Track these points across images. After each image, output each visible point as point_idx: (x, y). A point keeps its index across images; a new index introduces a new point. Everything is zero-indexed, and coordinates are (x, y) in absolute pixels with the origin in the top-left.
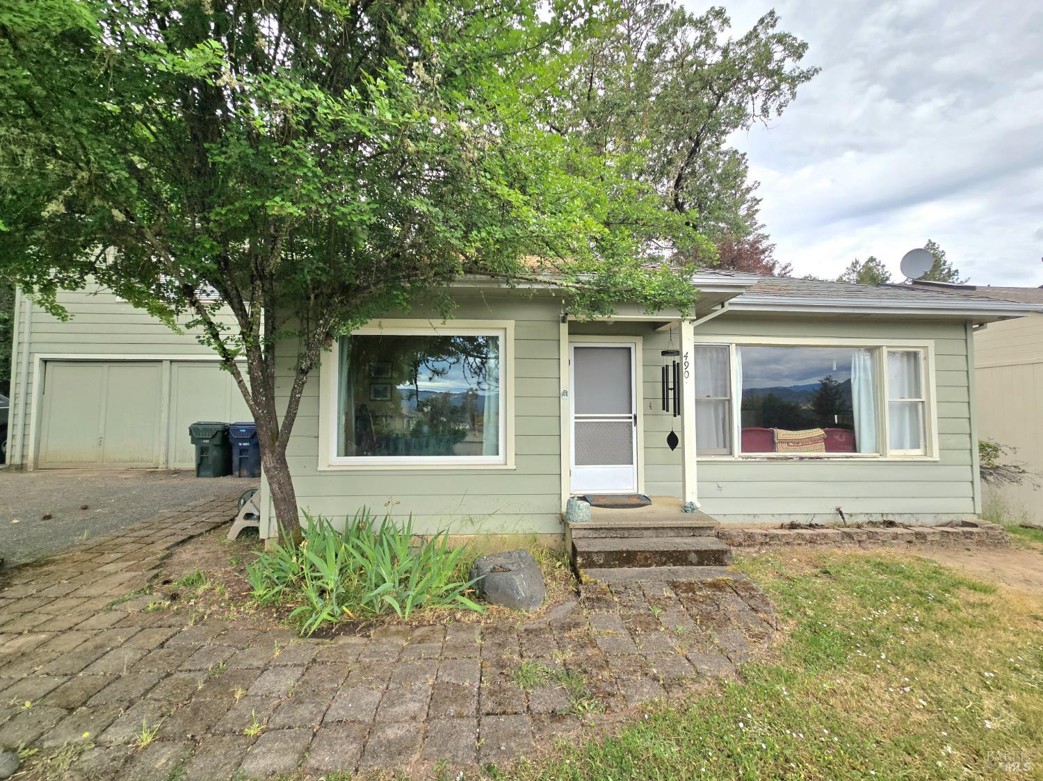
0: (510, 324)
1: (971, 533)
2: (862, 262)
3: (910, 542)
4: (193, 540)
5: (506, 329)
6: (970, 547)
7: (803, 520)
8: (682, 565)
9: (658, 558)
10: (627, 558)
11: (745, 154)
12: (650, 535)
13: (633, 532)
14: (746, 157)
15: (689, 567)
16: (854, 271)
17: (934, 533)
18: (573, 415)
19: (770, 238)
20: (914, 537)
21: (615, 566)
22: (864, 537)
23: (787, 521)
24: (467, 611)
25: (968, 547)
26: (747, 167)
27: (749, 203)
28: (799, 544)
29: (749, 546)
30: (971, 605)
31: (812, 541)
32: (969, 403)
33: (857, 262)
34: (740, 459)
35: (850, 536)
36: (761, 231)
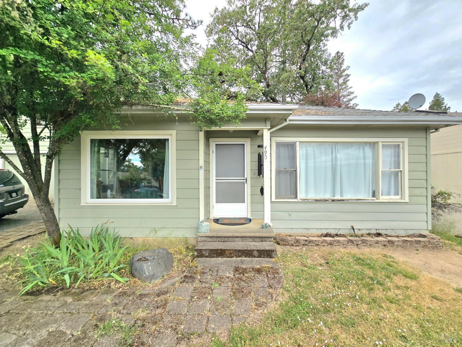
0: (174, 132)
1: (420, 241)
2: (402, 104)
3: (385, 245)
4: (30, 238)
5: (171, 135)
6: (419, 249)
7: (333, 232)
8: (249, 257)
9: (237, 254)
10: (220, 253)
11: (343, 53)
12: (238, 240)
13: (230, 239)
14: (343, 54)
15: (253, 259)
16: (397, 108)
17: (398, 241)
18: (215, 178)
19: (354, 93)
20: (387, 243)
21: (214, 257)
22: (360, 242)
23: (325, 232)
24: (117, 281)
25: (418, 249)
26: (344, 59)
27: (345, 77)
28: (324, 246)
29: (296, 246)
30: (397, 287)
31: (331, 244)
32: (426, 171)
33: (399, 104)
34: (301, 201)
35: (352, 241)
36: (349, 90)
